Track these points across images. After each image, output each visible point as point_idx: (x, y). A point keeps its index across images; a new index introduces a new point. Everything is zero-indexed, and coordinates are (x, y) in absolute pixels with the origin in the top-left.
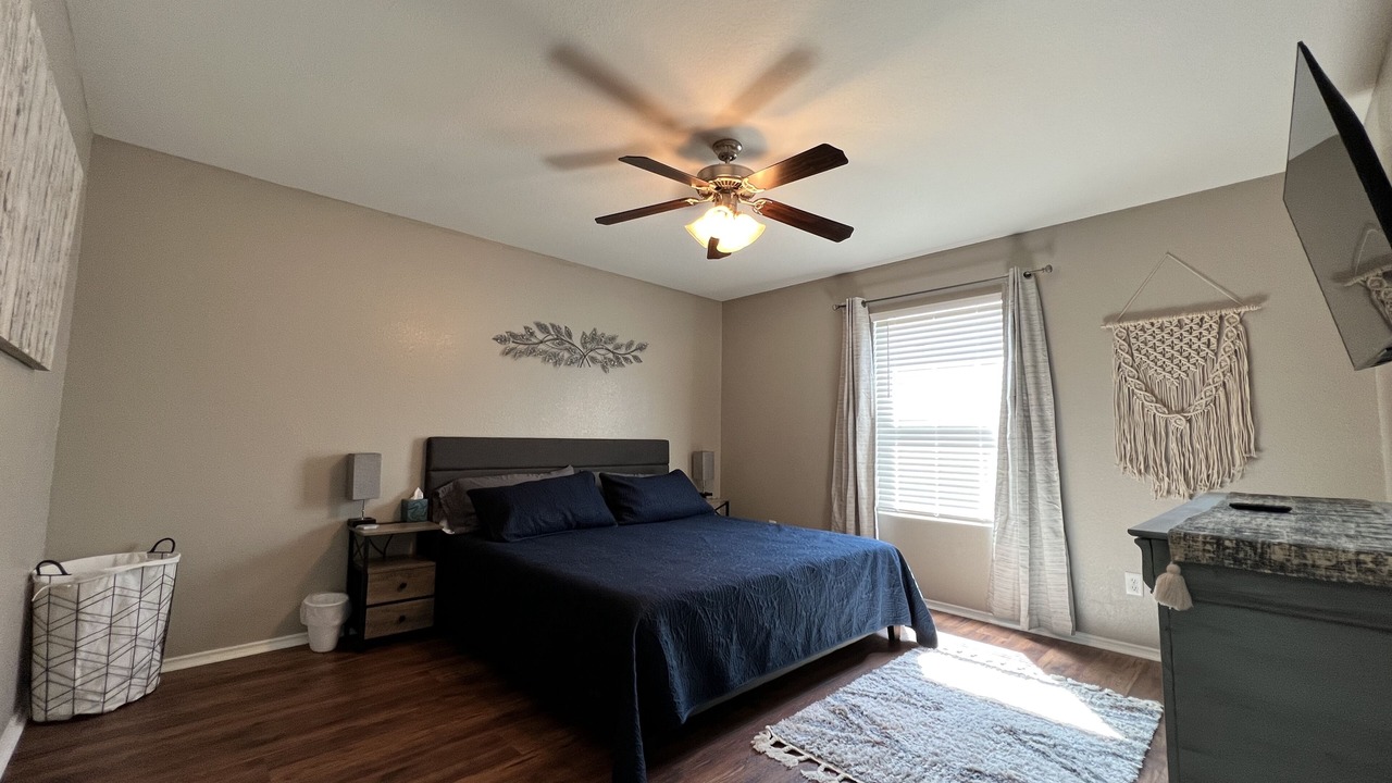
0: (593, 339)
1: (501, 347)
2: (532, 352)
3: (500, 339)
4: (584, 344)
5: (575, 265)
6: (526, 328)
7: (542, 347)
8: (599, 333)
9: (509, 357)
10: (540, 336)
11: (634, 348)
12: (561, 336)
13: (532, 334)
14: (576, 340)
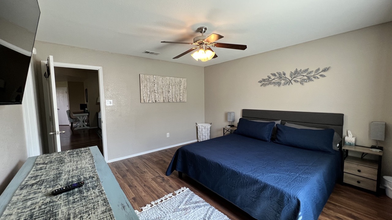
0: (296, 72)
1: (260, 84)
2: (270, 83)
3: (260, 82)
4: (291, 76)
5: (287, 48)
6: (268, 76)
7: (273, 81)
8: (299, 70)
9: (263, 86)
10: (273, 77)
11: (321, 71)
12: (281, 76)
13: (270, 78)
14: (288, 76)
